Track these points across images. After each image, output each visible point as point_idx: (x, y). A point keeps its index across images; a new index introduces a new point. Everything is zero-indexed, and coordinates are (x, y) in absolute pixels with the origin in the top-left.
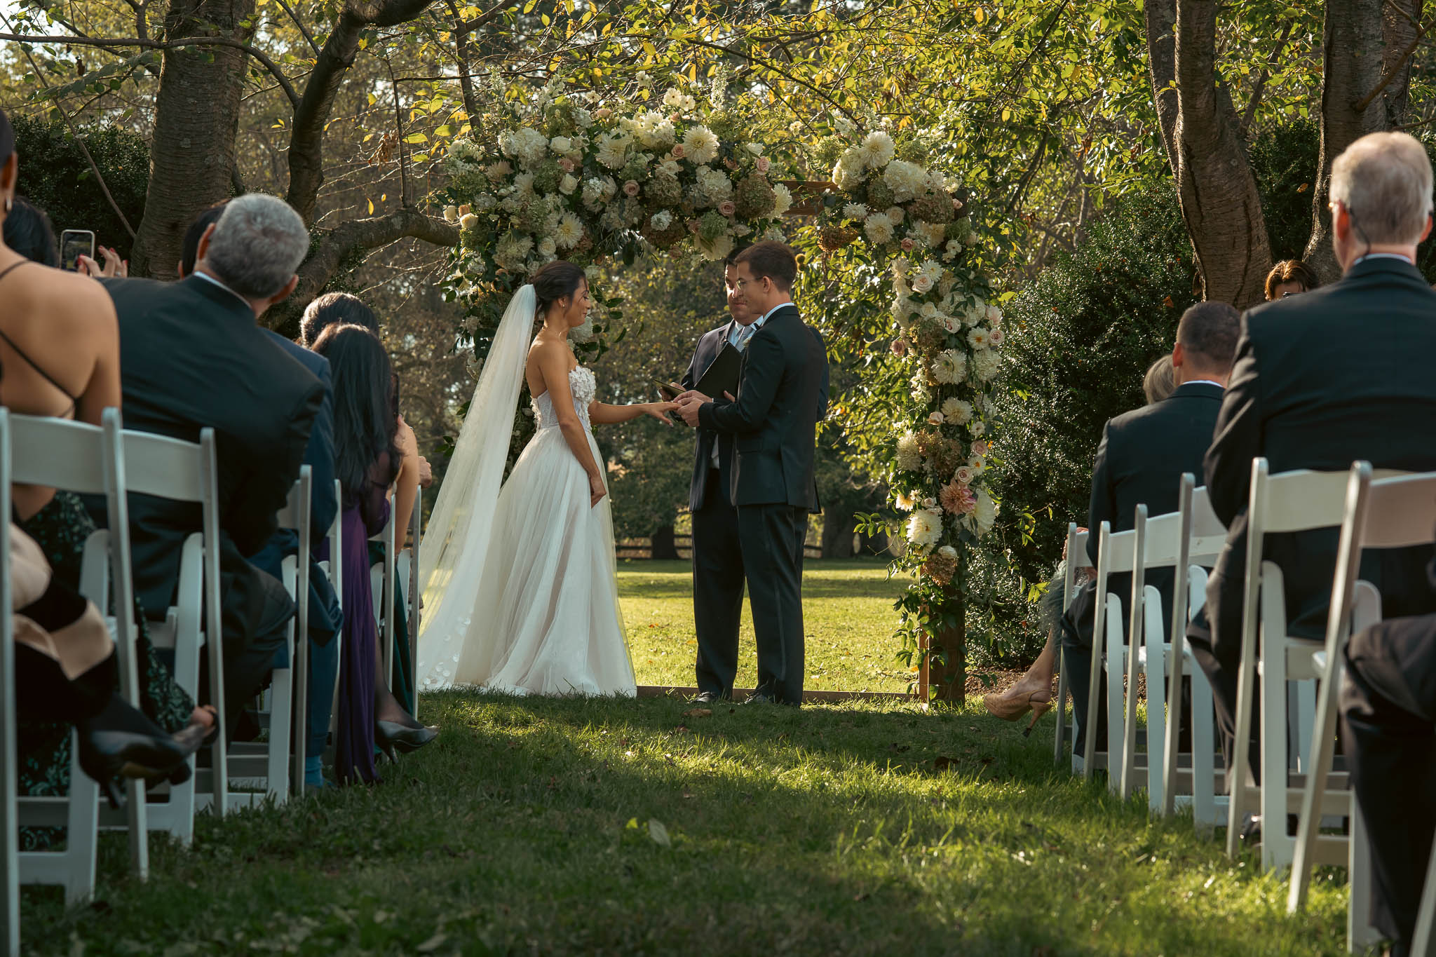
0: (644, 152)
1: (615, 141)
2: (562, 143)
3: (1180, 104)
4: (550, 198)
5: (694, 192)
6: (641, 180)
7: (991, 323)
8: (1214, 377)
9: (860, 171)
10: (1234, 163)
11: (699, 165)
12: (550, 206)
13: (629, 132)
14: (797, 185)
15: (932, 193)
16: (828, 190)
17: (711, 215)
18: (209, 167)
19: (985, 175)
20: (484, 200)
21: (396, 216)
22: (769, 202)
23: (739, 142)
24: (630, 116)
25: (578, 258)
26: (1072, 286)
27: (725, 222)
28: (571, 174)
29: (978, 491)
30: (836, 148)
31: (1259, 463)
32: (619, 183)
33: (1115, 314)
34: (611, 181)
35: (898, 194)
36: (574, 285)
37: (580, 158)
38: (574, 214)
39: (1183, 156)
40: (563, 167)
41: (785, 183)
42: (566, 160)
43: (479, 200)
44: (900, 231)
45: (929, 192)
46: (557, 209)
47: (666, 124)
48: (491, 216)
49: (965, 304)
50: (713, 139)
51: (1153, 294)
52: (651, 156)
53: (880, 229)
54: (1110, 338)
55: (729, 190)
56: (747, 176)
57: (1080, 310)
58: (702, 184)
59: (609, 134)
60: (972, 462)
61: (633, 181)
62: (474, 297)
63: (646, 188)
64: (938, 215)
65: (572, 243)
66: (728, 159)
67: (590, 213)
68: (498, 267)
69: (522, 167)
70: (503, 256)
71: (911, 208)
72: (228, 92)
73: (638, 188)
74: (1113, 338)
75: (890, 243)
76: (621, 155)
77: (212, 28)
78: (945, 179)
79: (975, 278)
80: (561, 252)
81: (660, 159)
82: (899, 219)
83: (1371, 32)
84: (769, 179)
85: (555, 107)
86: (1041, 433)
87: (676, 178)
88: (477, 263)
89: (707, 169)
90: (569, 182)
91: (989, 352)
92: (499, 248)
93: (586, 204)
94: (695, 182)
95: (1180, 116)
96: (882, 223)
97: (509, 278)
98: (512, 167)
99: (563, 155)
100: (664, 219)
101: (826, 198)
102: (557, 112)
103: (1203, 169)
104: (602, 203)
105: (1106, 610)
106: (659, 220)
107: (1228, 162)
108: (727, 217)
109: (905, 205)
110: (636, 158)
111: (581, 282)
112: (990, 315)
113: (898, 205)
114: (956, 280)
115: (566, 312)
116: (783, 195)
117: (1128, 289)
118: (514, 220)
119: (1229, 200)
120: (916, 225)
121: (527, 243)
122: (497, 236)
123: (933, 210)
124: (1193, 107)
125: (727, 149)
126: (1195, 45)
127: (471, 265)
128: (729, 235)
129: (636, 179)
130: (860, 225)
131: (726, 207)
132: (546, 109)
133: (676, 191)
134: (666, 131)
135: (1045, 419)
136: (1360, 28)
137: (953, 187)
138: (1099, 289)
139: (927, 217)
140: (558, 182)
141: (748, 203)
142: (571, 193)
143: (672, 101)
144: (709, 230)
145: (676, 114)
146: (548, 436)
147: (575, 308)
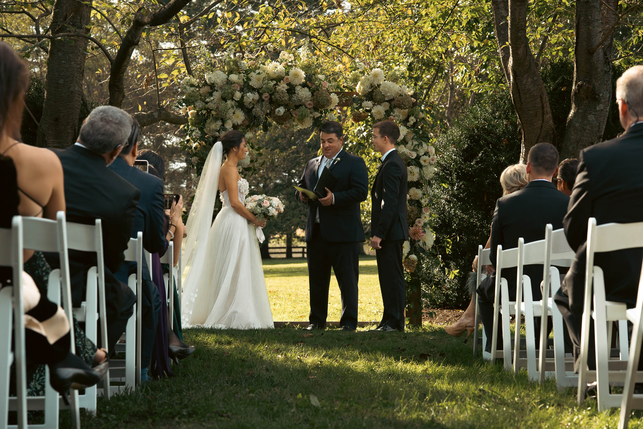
0: (271, 80)
1: (258, 76)
2: (234, 77)
3: (511, 52)
4: (229, 102)
5: (294, 98)
6: (270, 93)
7: (430, 153)
8: (546, 177)
9: (369, 86)
10: (535, 78)
11: (296, 85)
12: (229, 106)
13: (264, 71)
14: (340, 94)
15: (402, 96)
16: (355, 96)
17: (303, 108)
18: (72, 92)
20: (199, 104)
21: (154, 112)
22: (329, 101)
23: (314, 75)
24: (264, 64)
25: (242, 129)
26: (461, 135)
27: (309, 111)
28: (238, 91)
29: (426, 229)
30: (358, 76)
32: (260, 95)
33: (481, 147)
34: (256, 93)
35: (387, 96)
36: (240, 141)
37: (242, 84)
38: (240, 109)
39: (513, 76)
40: (235, 88)
41: (335, 93)
42: (236, 85)
43: (197, 104)
44: (388, 113)
45: (401, 95)
46: (233, 107)
47: (281, 68)
48: (202, 111)
49: (418, 145)
50: (303, 74)
51: (499, 138)
52: (275, 82)
53: (379, 113)
55: (310, 96)
56: (318, 90)
57: (466, 146)
58: (298, 94)
59: (255, 72)
60: (423, 216)
61: (267, 93)
62: (196, 148)
63: (273, 97)
64: (405, 105)
65: (240, 122)
66: (310, 82)
67: (247, 108)
68: (207, 134)
69: (216, 88)
70: (208, 129)
71: (393, 103)
72: (79, 58)
73: (269, 97)
74: (481, 158)
75: (383, 119)
76: (261, 82)
77: (73, 29)
78: (408, 89)
79: (422, 133)
80: (235, 127)
81: (279, 83)
82: (388, 108)
83: (596, 18)
84: (328, 91)
85: (230, 61)
86: (449, 202)
87: (286, 91)
88: (197, 133)
89: (300, 87)
90: (238, 95)
91: (429, 167)
92: (207, 125)
93: (245, 104)
94: (295, 93)
95: (511, 59)
96: (379, 110)
97: (211, 139)
98: (211, 88)
99: (234, 83)
100: (281, 110)
101: (354, 99)
102: (232, 63)
103: (522, 81)
104: (253, 104)
106: (279, 111)
107: (533, 78)
108: (310, 109)
109: (390, 101)
110: (268, 83)
111: (243, 140)
112: (429, 150)
113: (387, 101)
114: (414, 134)
116: (334, 98)
117: (487, 136)
118: (213, 112)
119: (534, 95)
120: (395, 110)
121: (219, 123)
122: (205, 120)
123: (403, 103)
124: (517, 54)
125: (309, 78)
126: (518, 26)
127: (194, 134)
128: (311, 117)
129: (268, 93)
130: (369, 111)
131: (309, 104)
132: (226, 62)
133: (286, 98)
134: (281, 70)
135: (450, 196)
136: (591, 16)
137: (411, 92)
138: (474, 136)
139: (400, 106)
140: (233, 95)
141: (319, 102)
142: (239, 100)
143: (284, 57)
144: (302, 115)
145: (285, 62)
146: (228, 209)
147: (240, 152)
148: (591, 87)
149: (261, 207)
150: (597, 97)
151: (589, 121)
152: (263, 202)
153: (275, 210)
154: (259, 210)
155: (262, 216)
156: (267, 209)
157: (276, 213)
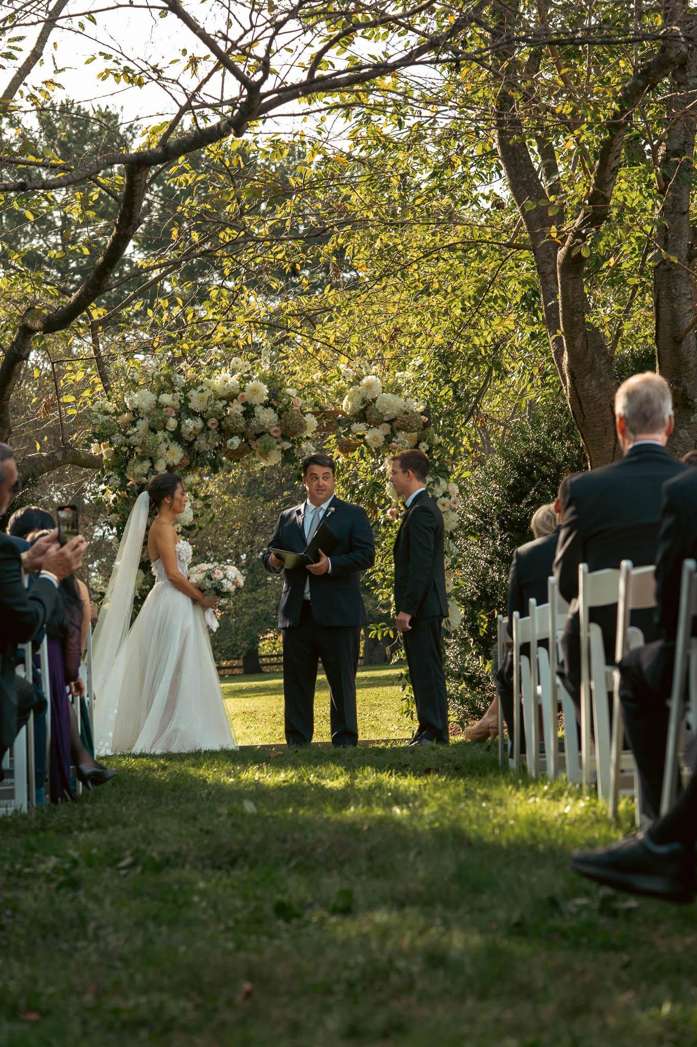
0: (220, 399)
1: (201, 394)
2: (166, 398)
3: (564, 345)
4: (160, 434)
5: (254, 423)
6: (219, 418)
7: (451, 493)
9: (360, 402)
10: (602, 380)
11: (255, 405)
12: (161, 439)
13: (209, 387)
14: (320, 412)
15: (408, 413)
16: (340, 416)
17: (266, 437)
19: (451, 393)
20: (118, 439)
21: (58, 451)
22: (303, 426)
23: (280, 389)
24: (209, 377)
25: (180, 471)
26: (506, 466)
27: (275, 441)
28: (173, 417)
30: (344, 389)
31: (582, 567)
32: (205, 421)
33: (534, 481)
34: (199, 420)
35: (385, 415)
36: (174, 488)
37: (178, 407)
38: (177, 443)
39: (569, 377)
40: (168, 413)
41: (312, 413)
43: (114, 439)
44: (388, 439)
45: (406, 413)
46: (165, 440)
47: (233, 380)
48: (122, 449)
49: (434, 483)
50: (265, 389)
51: (558, 467)
52: (225, 402)
53: (375, 439)
54: (532, 498)
55: (276, 420)
56: (287, 411)
57: (512, 481)
58: (259, 417)
59: (196, 390)
61: (214, 419)
62: (114, 502)
63: (223, 423)
64: (412, 427)
65: (176, 462)
66: (275, 400)
67: (187, 441)
68: (129, 481)
69: (141, 416)
70: (131, 473)
71: (395, 424)
73: (217, 423)
74: (534, 499)
75: (383, 447)
76: (205, 403)
78: (415, 404)
79: (439, 466)
80: (169, 468)
81: (230, 404)
82: (387, 432)
83: (683, 291)
84: (302, 412)
85: (160, 375)
86: (491, 562)
87: (241, 415)
88: (116, 481)
89: (261, 407)
91: (450, 513)
92: (128, 469)
93: (184, 436)
94: (254, 416)
95: (566, 355)
96: (376, 435)
97: (136, 488)
98: (134, 415)
99: (167, 406)
100: (235, 442)
101: (339, 421)
102: (162, 378)
103: (582, 385)
104: (195, 435)
105: (520, 667)
106: (232, 443)
107: (598, 380)
108: (276, 438)
109: (390, 422)
110: (215, 404)
111: (180, 485)
112: (450, 489)
113: (387, 422)
115: (171, 506)
116: (311, 421)
118: (137, 450)
119: (601, 404)
120: (398, 434)
121: (147, 464)
122: (127, 461)
123: (408, 424)
124: (573, 346)
125: (274, 394)
126: (571, 307)
127: (111, 481)
128: (278, 450)
129: (216, 418)
130: (362, 437)
131: (275, 431)
132: (154, 376)
133: (242, 424)
134: (233, 385)
135: (493, 554)
136: (676, 289)
137: (421, 408)
138: (523, 467)
139: (405, 429)
140: (165, 423)
141: (289, 428)
142: (174, 430)
143: (236, 366)
144: (265, 447)
145: (239, 374)
146: (163, 586)
147: (176, 503)
148: (681, 389)
149: (211, 579)
150: (690, 403)
151: (680, 438)
152: (214, 572)
153: (231, 584)
154: (208, 584)
155: (213, 592)
156: (219, 582)
157: (232, 588)
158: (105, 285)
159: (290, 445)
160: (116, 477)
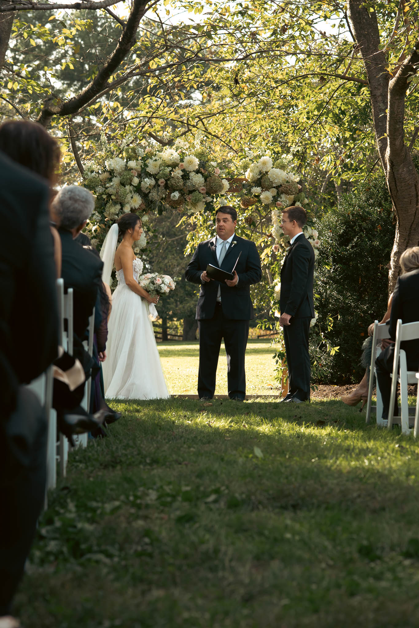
0: (168, 166)
1: (155, 162)
2: (132, 164)
3: (388, 143)
4: (128, 187)
5: (189, 183)
6: (166, 179)
7: (314, 237)
9: (258, 173)
10: (411, 168)
11: (191, 172)
12: (128, 191)
13: (160, 158)
14: (231, 180)
15: (289, 182)
16: (244, 182)
17: (196, 193)
20: (100, 189)
22: (221, 187)
23: (207, 161)
24: (160, 151)
26: (337, 221)
27: (202, 196)
28: (136, 177)
30: (247, 164)
32: (157, 180)
33: (356, 233)
34: (153, 179)
35: (274, 183)
36: (135, 223)
37: (140, 170)
38: (138, 194)
39: (390, 165)
40: (133, 174)
41: (226, 179)
43: (97, 189)
44: (275, 199)
45: (287, 182)
46: (131, 192)
47: (176, 155)
48: (103, 196)
50: (197, 161)
51: (373, 224)
52: (170, 168)
53: (267, 198)
54: (355, 243)
55: (203, 182)
56: (211, 176)
57: (342, 231)
58: (192, 180)
59: (152, 159)
62: (95, 231)
63: (169, 182)
64: (292, 192)
65: (137, 206)
66: (203, 169)
67: (144, 193)
68: (106, 218)
69: (115, 175)
70: (108, 213)
71: (280, 189)
73: (165, 182)
74: (356, 243)
75: (270, 204)
76: (157, 168)
78: (294, 176)
80: (132, 210)
81: (174, 169)
82: (275, 194)
84: (220, 178)
85: (128, 148)
87: (181, 177)
88: (97, 217)
89: (194, 173)
92: (107, 209)
93: (142, 189)
94: (189, 179)
95: (388, 150)
96: (267, 196)
97: (110, 222)
98: (111, 174)
99: (132, 169)
100: (176, 195)
101: (244, 185)
102: (130, 150)
103: (398, 170)
104: (150, 189)
106: (175, 196)
107: (408, 168)
108: (203, 194)
109: (277, 187)
110: (164, 169)
111: (138, 222)
112: (313, 234)
113: (274, 187)
115: (132, 235)
116: (226, 183)
117: (362, 222)
118: (113, 197)
119: (409, 184)
120: (283, 196)
121: (118, 207)
122: (105, 204)
123: (290, 190)
124: (395, 144)
125: (203, 165)
126: (396, 118)
127: (94, 217)
128: (203, 202)
129: (164, 178)
130: (258, 197)
131: (203, 190)
132: (124, 149)
133: (181, 183)
134: (176, 157)
135: (327, 278)
137: (298, 179)
138: (349, 222)
139: (287, 193)
140: (131, 180)
141: (212, 188)
142: (136, 185)
143: (179, 145)
144: (196, 199)
145: (180, 150)
146: (123, 287)
147: (135, 233)
149: (154, 284)
152: (156, 279)
153: (166, 287)
154: (152, 287)
155: (155, 293)
156: (159, 286)
157: (168, 290)
158: (106, 84)
159: (212, 200)
160: (97, 214)
